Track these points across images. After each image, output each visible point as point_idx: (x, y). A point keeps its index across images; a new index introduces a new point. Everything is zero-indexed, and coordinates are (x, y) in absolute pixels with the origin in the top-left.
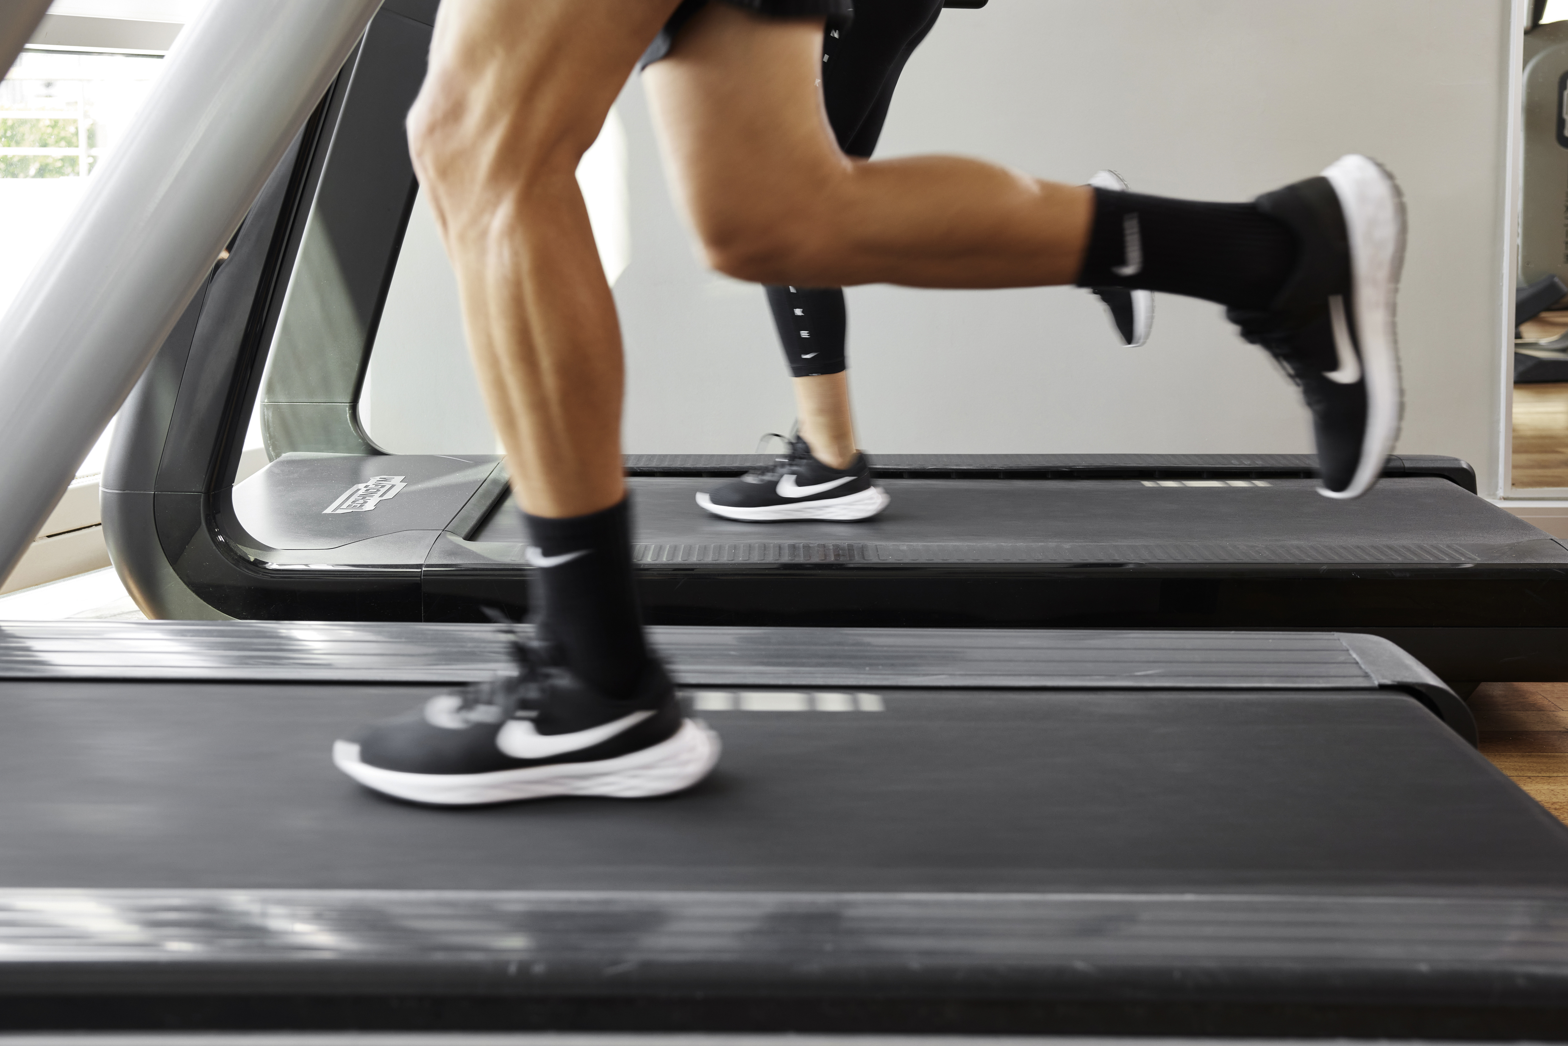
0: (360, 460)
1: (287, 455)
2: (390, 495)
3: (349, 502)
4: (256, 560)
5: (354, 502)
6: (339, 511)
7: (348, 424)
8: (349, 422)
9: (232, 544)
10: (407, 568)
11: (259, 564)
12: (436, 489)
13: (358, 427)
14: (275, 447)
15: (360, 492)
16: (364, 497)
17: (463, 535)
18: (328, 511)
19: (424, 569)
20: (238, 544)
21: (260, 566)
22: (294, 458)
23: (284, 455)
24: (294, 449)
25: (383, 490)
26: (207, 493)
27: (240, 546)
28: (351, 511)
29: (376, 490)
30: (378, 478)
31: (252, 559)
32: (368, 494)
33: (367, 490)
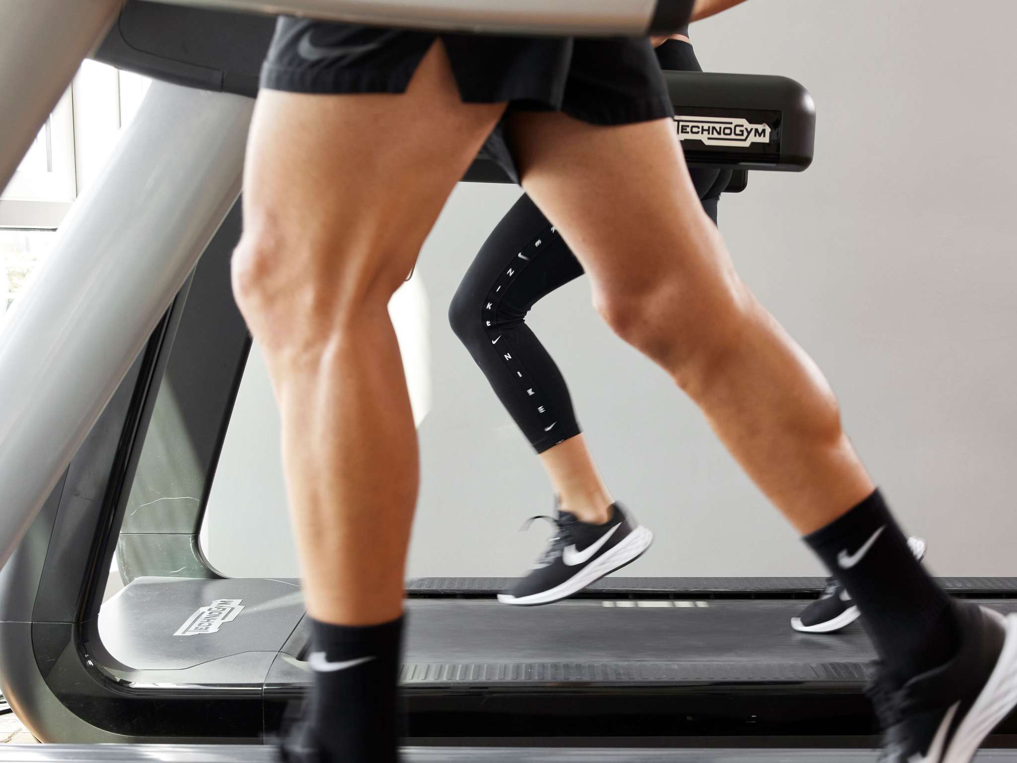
0: (201, 585)
1: (139, 579)
2: (230, 618)
3: (196, 625)
4: (121, 680)
5: (200, 624)
6: (188, 634)
7: (191, 552)
8: (192, 550)
9: (99, 667)
10: (249, 687)
11: (124, 684)
12: (270, 612)
13: (200, 554)
14: (128, 573)
15: (204, 616)
16: (208, 619)
17: (296, 656)
18: (179, 633)
19: (264, 687)
20: (105, 666)
21: (125, 685)
22: (145, 582)
23: (136, 579)
24: (144, 573)
25: (224, 613)
26: (77, 623)
27: (106, 668)
28: (198, 633)
29: (218, 613)
30: (219, 601)
31: (118, 680)
32: (212, 616)
33: (210, 613)
